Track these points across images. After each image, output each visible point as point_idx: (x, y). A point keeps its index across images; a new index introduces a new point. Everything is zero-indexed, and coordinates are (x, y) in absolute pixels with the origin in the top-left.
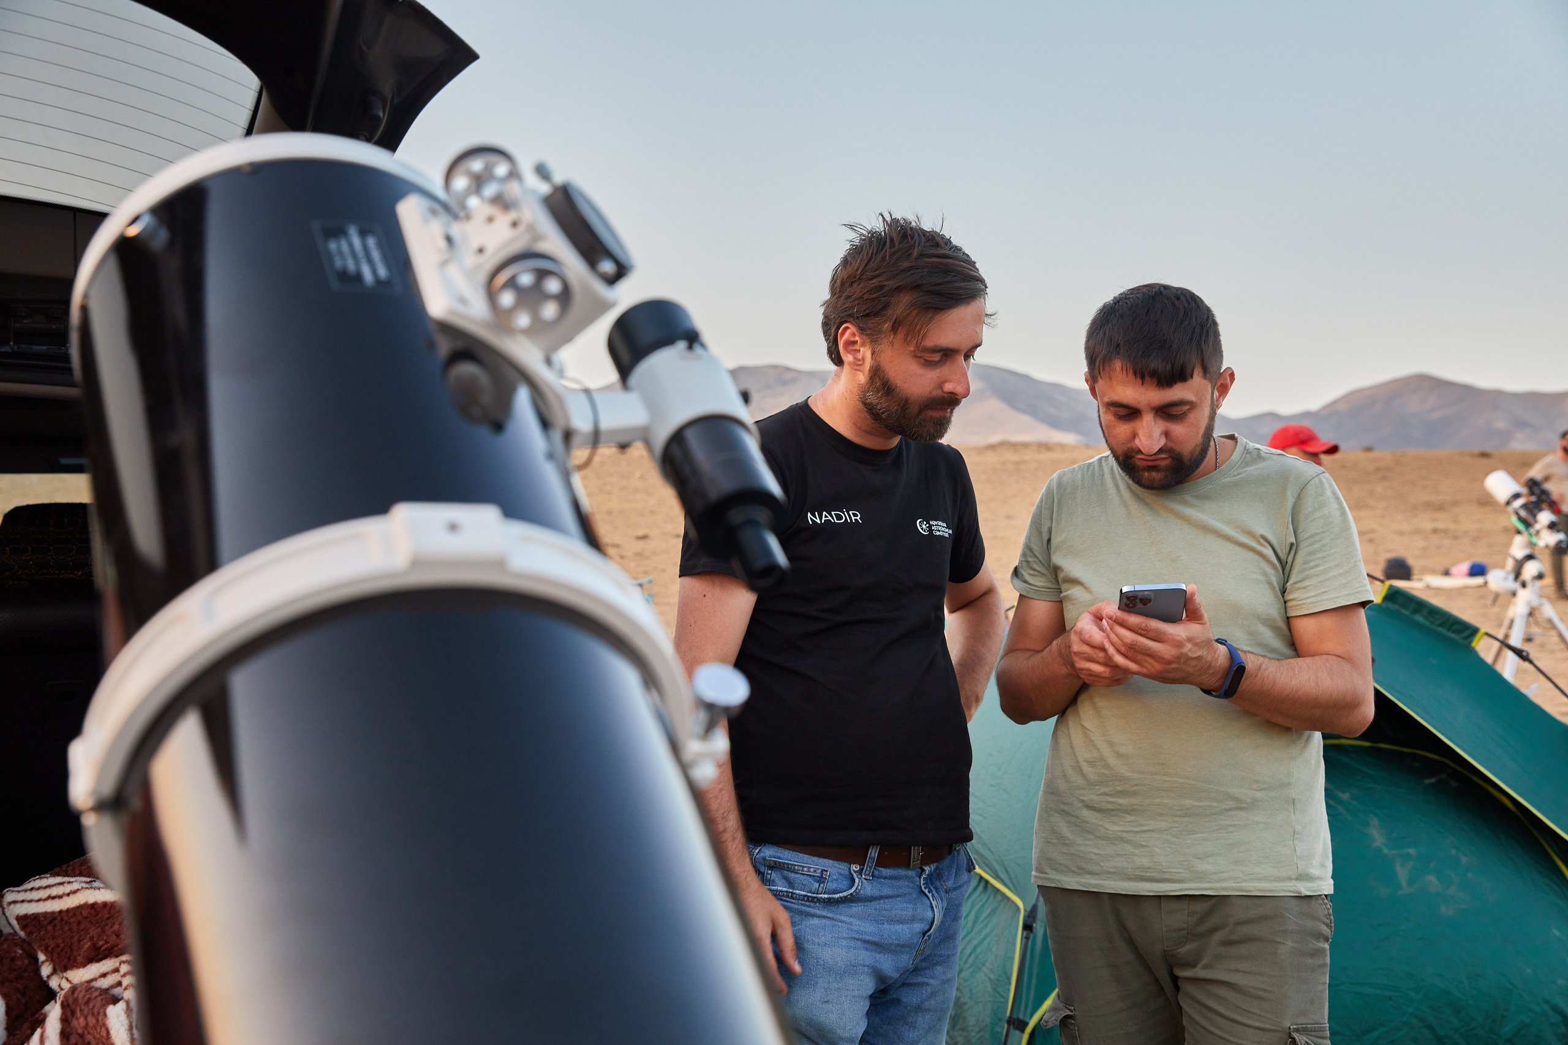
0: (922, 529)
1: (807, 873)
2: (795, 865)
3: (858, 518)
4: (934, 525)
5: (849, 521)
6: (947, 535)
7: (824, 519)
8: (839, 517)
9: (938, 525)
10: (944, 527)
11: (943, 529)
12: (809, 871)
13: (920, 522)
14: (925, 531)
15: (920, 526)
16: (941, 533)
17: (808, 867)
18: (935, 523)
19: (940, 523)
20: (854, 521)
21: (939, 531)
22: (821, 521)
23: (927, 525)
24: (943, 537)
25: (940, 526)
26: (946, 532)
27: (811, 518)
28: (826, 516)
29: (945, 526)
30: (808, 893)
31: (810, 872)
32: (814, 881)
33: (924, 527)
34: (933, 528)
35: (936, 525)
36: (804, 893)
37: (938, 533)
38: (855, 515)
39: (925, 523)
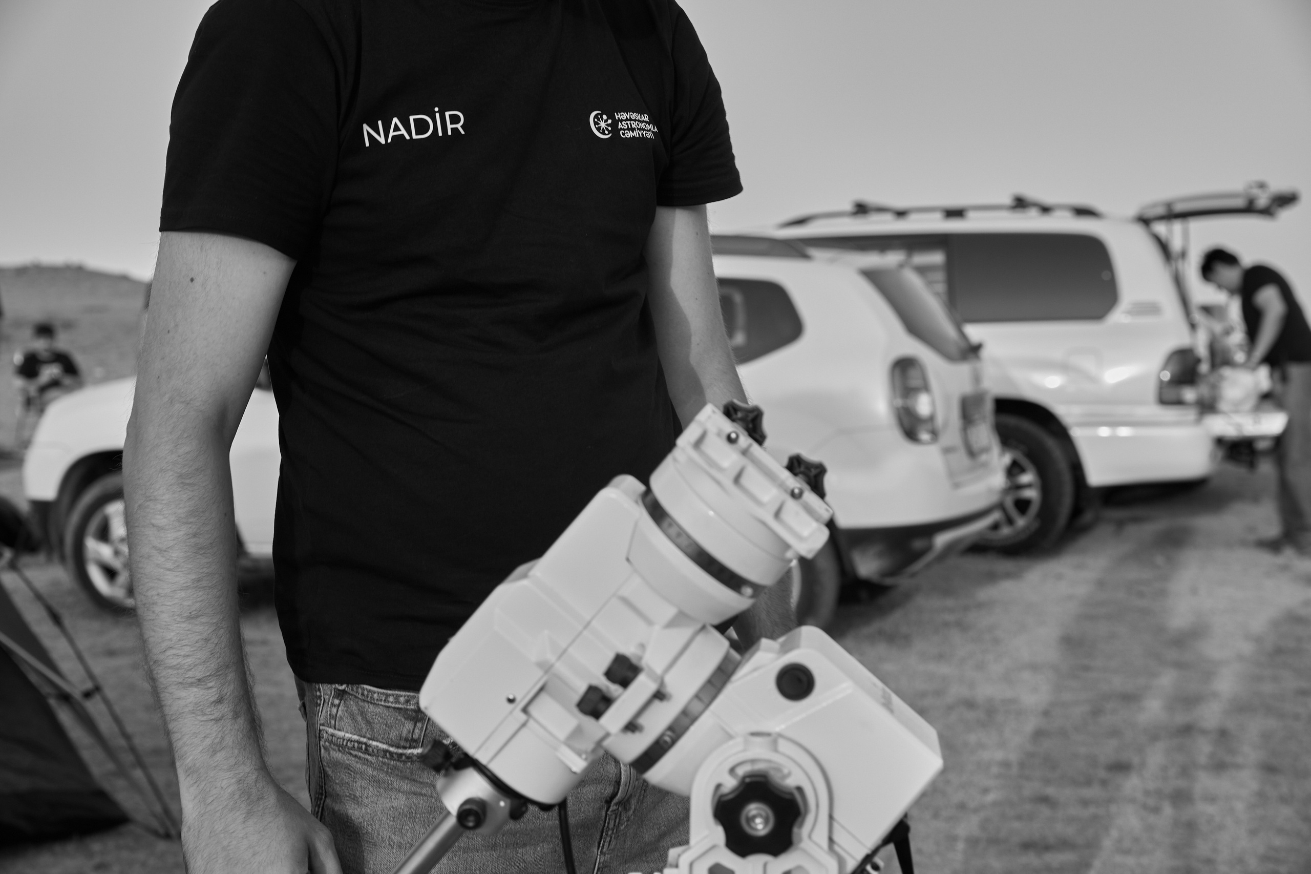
0: (598, 129)
1: (394, 705)
2: (374, 692)
3: (459, 126)
4: (622, 121)
5: (440, 134)
6: (649, 135)
7: (392, 134)
8: (422, 127)
9: (631, 120)
10: (643, 121)
11: (642, 125)
12: (397, 701)
13: (596, 116)
14: (603, 133)
15: (596, 123)
16: (636, 134)
17: (397, 695)
18: (624, 116)
19: (634, 116)
20: (450, 133)
21: (633, 130)
22: (386, 139)
23: (610, 121)
24: (642, 139)
25: (635, 120)
26: (649, 130)
27: (368, 133)
28: (397, 128)
29: (647, 119)
30: (392, 746)
31: (399, 703)
32: (406, 719)
33: (603, 125)
34: (620, 126)
35: (627, 120)
36: (385, 747)
37: (630, 134)
38: (455, 120)
39: (605, 117)
